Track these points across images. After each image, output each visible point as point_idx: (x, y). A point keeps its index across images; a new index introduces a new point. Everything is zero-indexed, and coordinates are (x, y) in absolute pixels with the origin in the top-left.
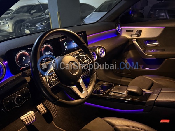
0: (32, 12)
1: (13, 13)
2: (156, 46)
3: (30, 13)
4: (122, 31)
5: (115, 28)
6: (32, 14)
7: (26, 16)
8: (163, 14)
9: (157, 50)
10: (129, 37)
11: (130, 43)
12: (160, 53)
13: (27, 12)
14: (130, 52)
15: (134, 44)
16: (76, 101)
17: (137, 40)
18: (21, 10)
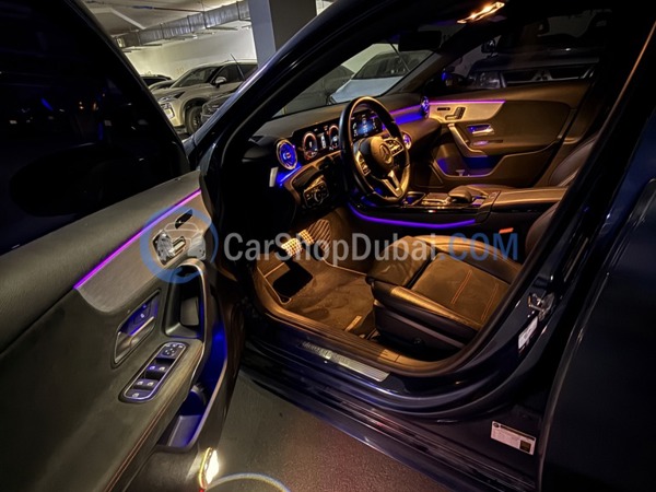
0: (217, 82)
1: (177, 86)
2: (489, 135)
3: (213, 84)
4: (431, 109)
5: (419, 103)
6: (218, 86)
7: (206, 91)
8: (495, 81)
9: (490, 142)
10: (442, 120)
11: (444, 130)
12: (494, 145)
13: (208, 81)
14: (443, 147)
15: (450, 134)
16: (390, 199)
17: (456, 125)
18: (194, 77)
